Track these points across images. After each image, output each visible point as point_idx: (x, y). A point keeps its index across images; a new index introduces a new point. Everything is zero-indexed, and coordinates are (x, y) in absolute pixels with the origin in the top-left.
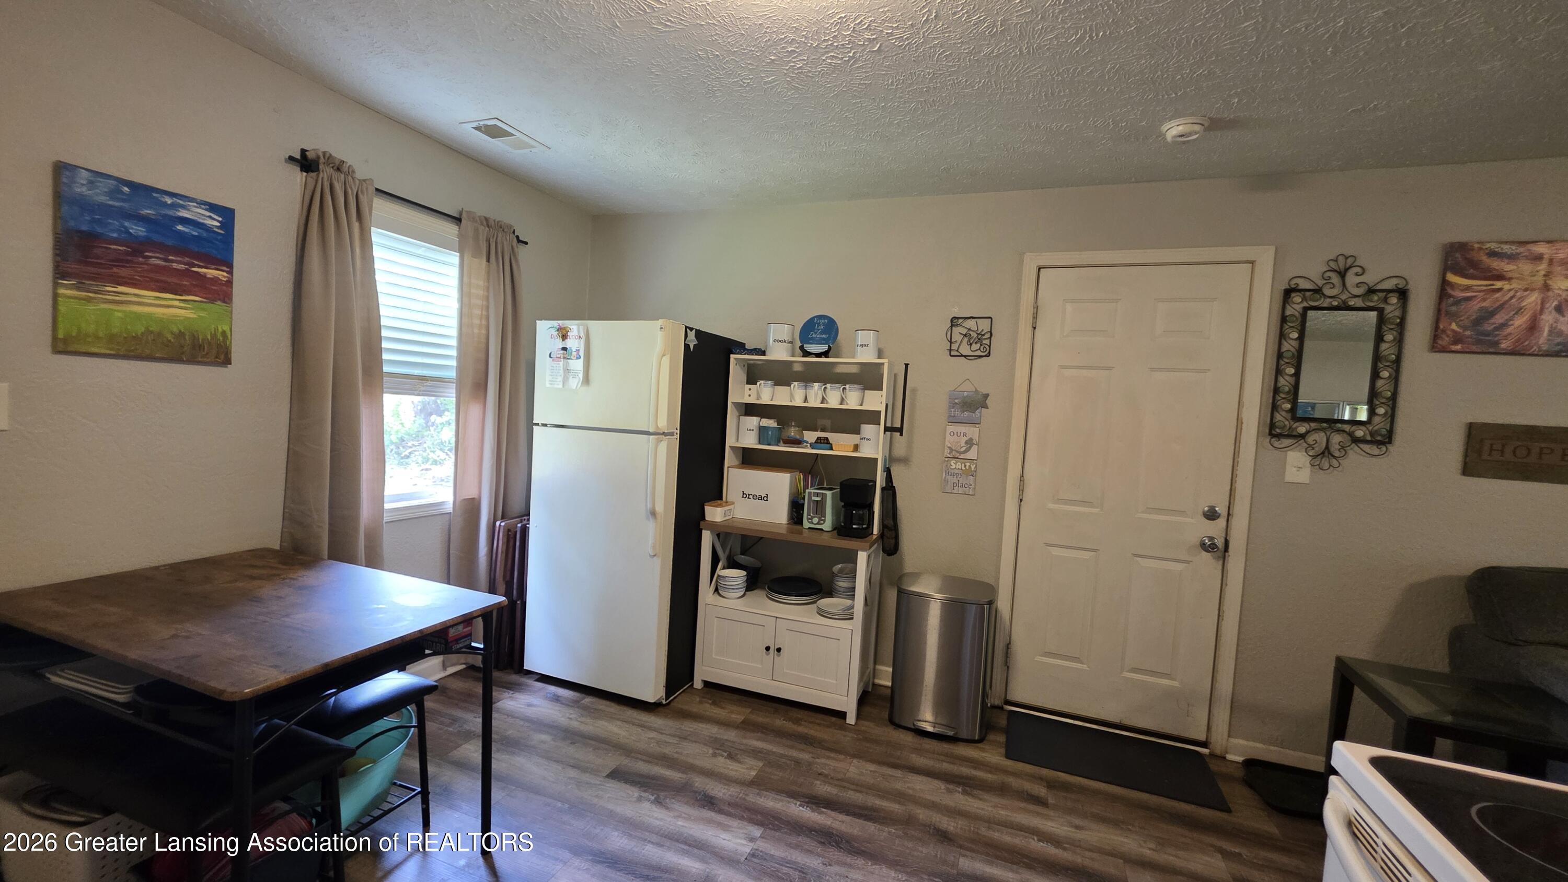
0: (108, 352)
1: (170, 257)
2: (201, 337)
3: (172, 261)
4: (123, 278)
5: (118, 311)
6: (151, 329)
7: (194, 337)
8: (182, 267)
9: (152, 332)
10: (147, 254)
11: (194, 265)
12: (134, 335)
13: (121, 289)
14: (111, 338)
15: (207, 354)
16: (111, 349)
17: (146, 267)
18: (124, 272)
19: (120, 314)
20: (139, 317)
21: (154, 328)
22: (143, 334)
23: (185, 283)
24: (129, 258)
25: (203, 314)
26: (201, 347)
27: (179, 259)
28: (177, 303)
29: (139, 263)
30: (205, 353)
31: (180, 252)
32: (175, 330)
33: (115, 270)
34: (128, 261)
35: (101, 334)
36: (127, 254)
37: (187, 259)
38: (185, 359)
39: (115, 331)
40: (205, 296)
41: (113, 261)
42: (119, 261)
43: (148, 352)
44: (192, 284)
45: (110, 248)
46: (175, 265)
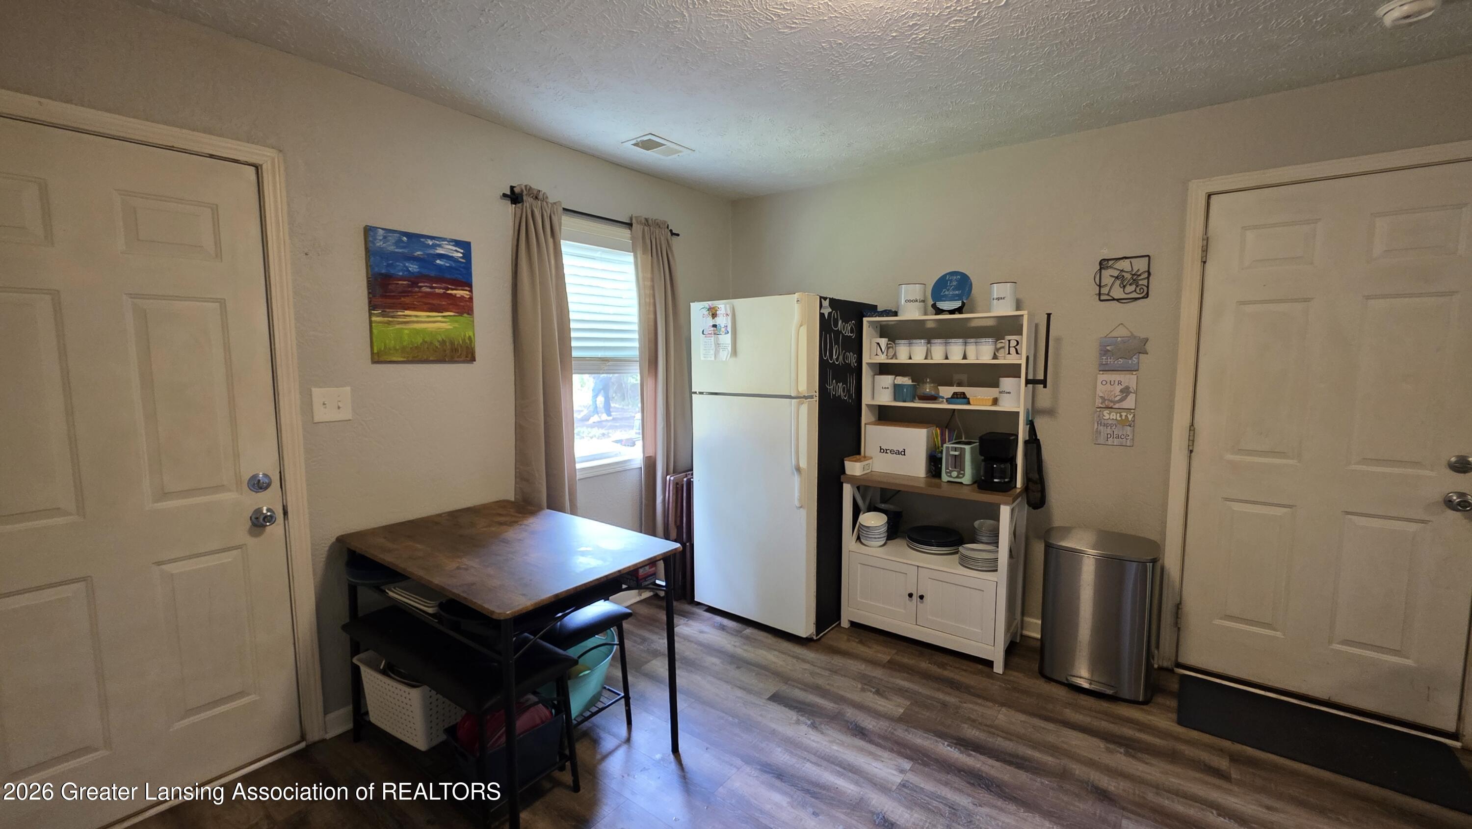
0: (402, 359)
1: (434, 285)
2: (456, 344)
3: (435, 288)
4: (408, 304)
5: (406, 329)
6: (426, 340)
7: (452, 343)
8: (442, 291)
9: (426, 342)
10: (420, 284)
11: (448, 289)
12: (416, 345)
13: (407, 312)
14: (403, 349)
15: (461, 355)
16: (404, 357)
17: (420, 294)
18: (407, 300)
19: (406, 332)
20: (417, 332)
21: (428, 339)
22: (421, 344)
23: (444, 303)
24: (410, 289)
25: (456, 325)
26: (456, 350)
27: (439, 285)
28: (440, 319)
29: (416, 292)
30: (459, 354)
31: (440, 280)
32: (440, 339)
33: (403, 299)
34: (410, 292)
35: (398, 347)
36: (408, 286)
37: (444, 285)
38: (447, 360)
39: (405, 344)
40: (457, 311)
41: (401, 293)
42: (405, 293)
43: (425, 357)
44: (448, 304)
45: (398, 284)
46: (437, 291)
